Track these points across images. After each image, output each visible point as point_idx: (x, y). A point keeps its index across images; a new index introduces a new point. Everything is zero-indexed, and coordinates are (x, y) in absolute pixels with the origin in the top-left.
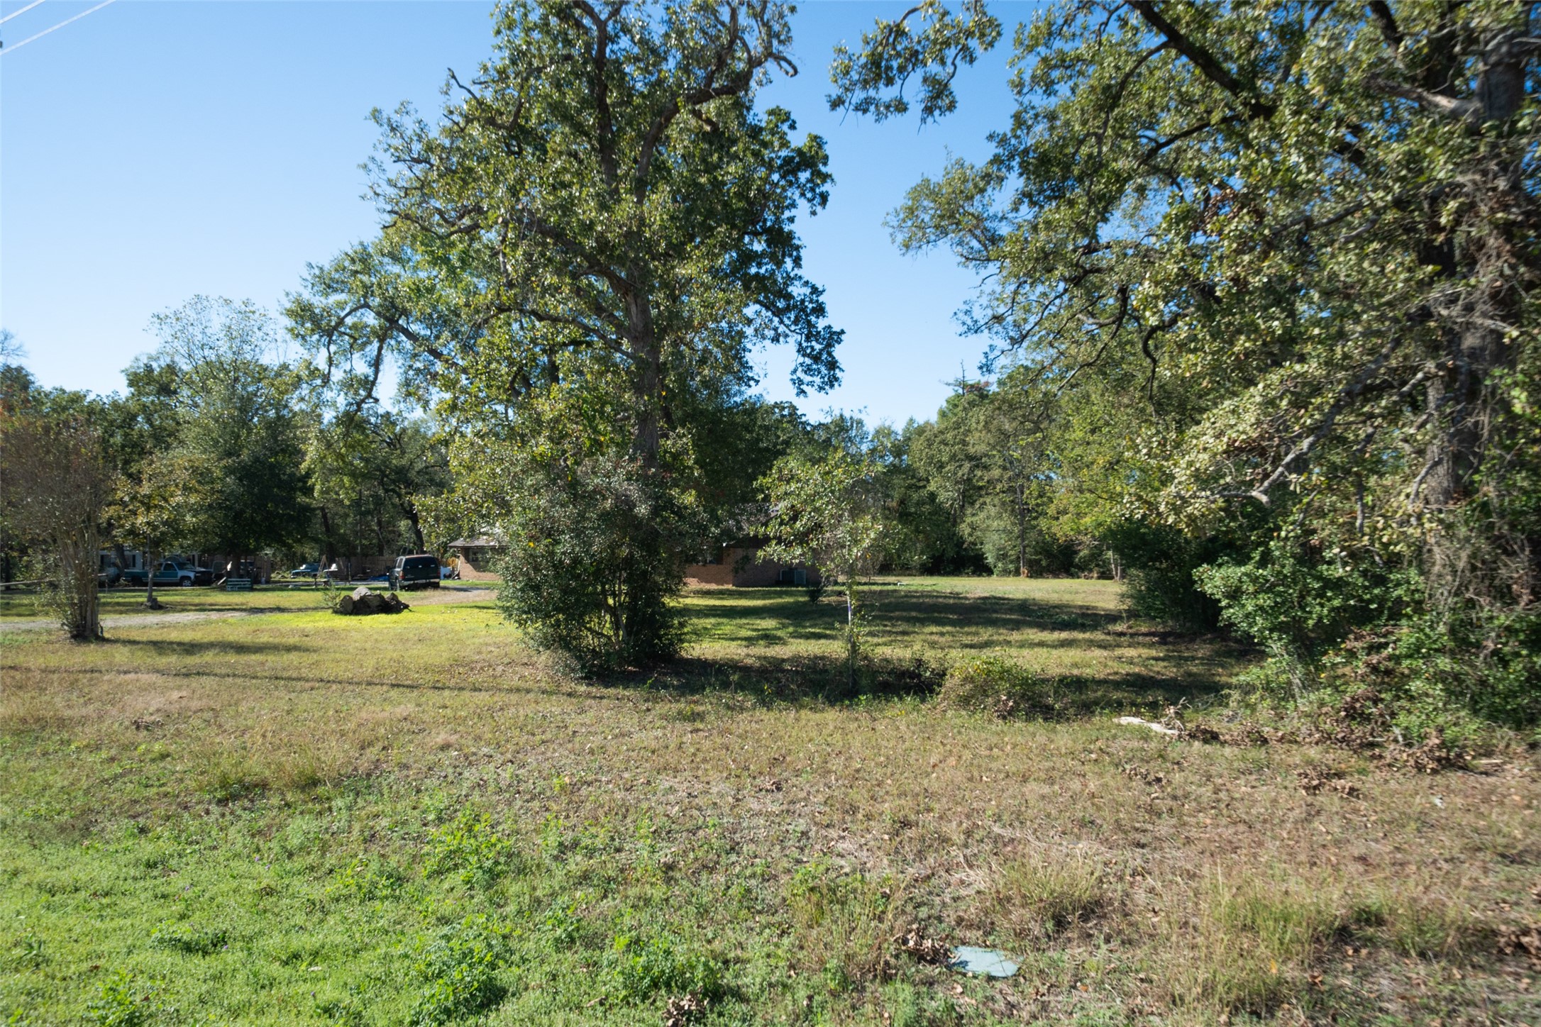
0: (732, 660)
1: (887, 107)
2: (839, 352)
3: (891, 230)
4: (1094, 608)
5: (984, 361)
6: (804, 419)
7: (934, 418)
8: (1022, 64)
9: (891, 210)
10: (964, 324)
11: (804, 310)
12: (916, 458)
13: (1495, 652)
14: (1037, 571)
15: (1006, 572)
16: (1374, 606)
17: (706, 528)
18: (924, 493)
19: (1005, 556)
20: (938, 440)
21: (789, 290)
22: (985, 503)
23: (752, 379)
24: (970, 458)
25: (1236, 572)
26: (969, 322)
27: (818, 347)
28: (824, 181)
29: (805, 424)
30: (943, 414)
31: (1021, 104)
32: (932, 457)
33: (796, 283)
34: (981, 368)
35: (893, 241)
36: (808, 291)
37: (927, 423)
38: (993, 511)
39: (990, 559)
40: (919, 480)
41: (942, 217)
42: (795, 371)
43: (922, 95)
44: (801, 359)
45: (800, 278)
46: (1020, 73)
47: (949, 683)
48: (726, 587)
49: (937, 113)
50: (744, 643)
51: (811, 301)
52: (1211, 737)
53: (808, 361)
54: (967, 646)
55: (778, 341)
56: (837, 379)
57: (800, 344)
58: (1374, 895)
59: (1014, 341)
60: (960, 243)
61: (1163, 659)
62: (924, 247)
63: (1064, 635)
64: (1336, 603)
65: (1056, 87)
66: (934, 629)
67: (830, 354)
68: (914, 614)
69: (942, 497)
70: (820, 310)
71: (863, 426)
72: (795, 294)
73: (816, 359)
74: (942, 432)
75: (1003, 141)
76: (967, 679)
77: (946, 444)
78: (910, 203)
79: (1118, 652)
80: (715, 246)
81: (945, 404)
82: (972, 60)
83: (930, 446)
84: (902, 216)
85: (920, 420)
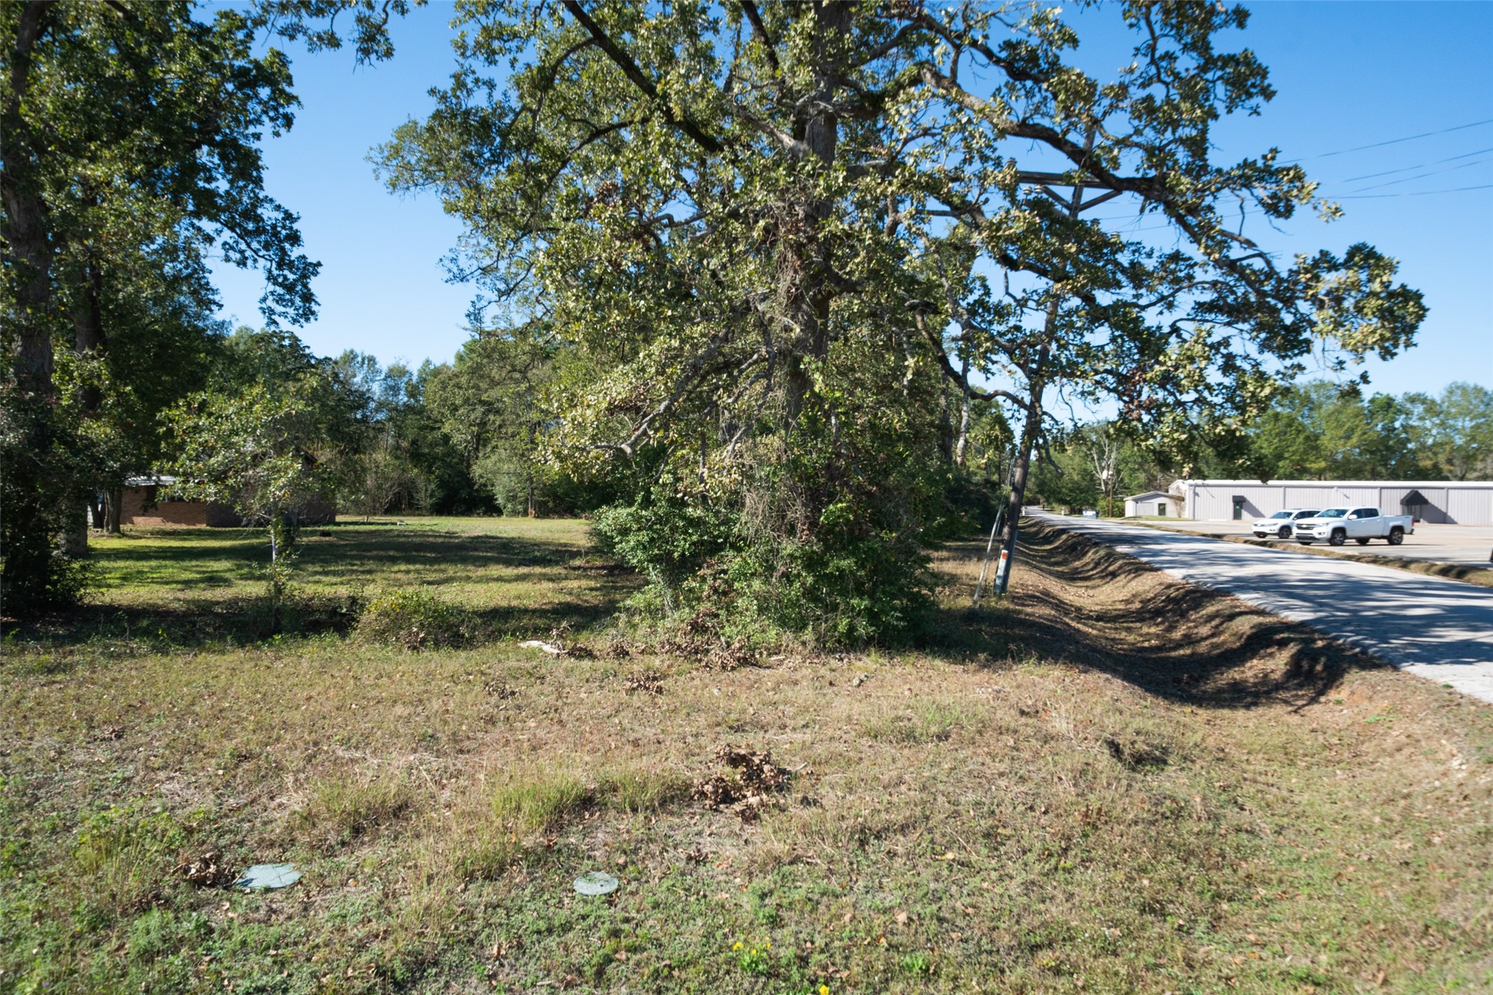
0: (152, 605)
1: (320, 38)
2: (314, 284)
3: (374, 166)
4: (572, 545)
5: (472, 309)
6: (307, 351)
7: (451, 361)
8: (465, 27)
9: (375, 146)
10: (450, 271)
11: (276, 234)
12: (430, 399)
13: (783, 575)
14: (544, 512)
15: (515, 513)
16: (720, 541)
17: (103, 461)
18: (437, 434)
19: (515, 497)
20: (452, 383)
21: (259, 211)
22: (496, 447)
23: (215, 303)
24: (482, 403)
25: (623, 512)
26: (455, 270)
27: (291, 277)
28: (289, 103)
29: (309, 356)
30: (460, 358)
31: (462, 66)
32: (446, 400)
33: (266, 205)
34: (468, 316)
35: (377, 178)
36: (281, 216)
37: (444, 365)
38: (504, 454)
39: (500, 501)
40: (436, 422)
41: (429, 162)
42: (264, 300)
43: (356, 35)
44: (271, 287)
45: (271, 200)
46: (463, 35)
47: (365, 618)
48: (198, 527)
49: (373, 56)
50: (179, 586)
51: (284, 227)
52: (590, 655)
53: (280, 290)
54: (429, 583)
55: (245, 265)
56: (313, 313)
57: (270, 271)
58: (614, 772)
59: (501, 294)
60: (446, 191)
61: (596, 589)
62: (412, 189)
63: (523, 570)
64: (695, 538)
65: (497, 57)
66: (403, 567)
67: (305, 286)
68: (391, 553)
69: (456, 438)
70: (295, 238)
71: (375, 363)
72: (265, 218)
73: (290, 288)
74: (456, 376)
75: (444, 98)
76: (385, 614)
77: (460, 388)
78: (395, 141)
79: (564, 584)
80: (131, 150)
81: (462, 349)
82: (403, 12)
83: (444, 389)
84: (386, 154)
85: (437, 362)
